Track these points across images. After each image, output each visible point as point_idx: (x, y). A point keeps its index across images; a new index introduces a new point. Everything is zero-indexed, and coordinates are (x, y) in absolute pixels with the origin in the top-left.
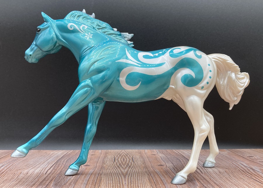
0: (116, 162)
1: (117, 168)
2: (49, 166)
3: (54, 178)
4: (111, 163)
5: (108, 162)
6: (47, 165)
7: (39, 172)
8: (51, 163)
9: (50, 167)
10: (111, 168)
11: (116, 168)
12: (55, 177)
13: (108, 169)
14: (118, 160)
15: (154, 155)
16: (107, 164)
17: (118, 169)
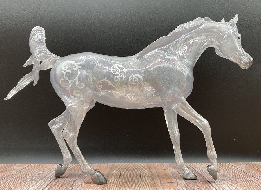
14: (124, 175)
15: (164, 169)
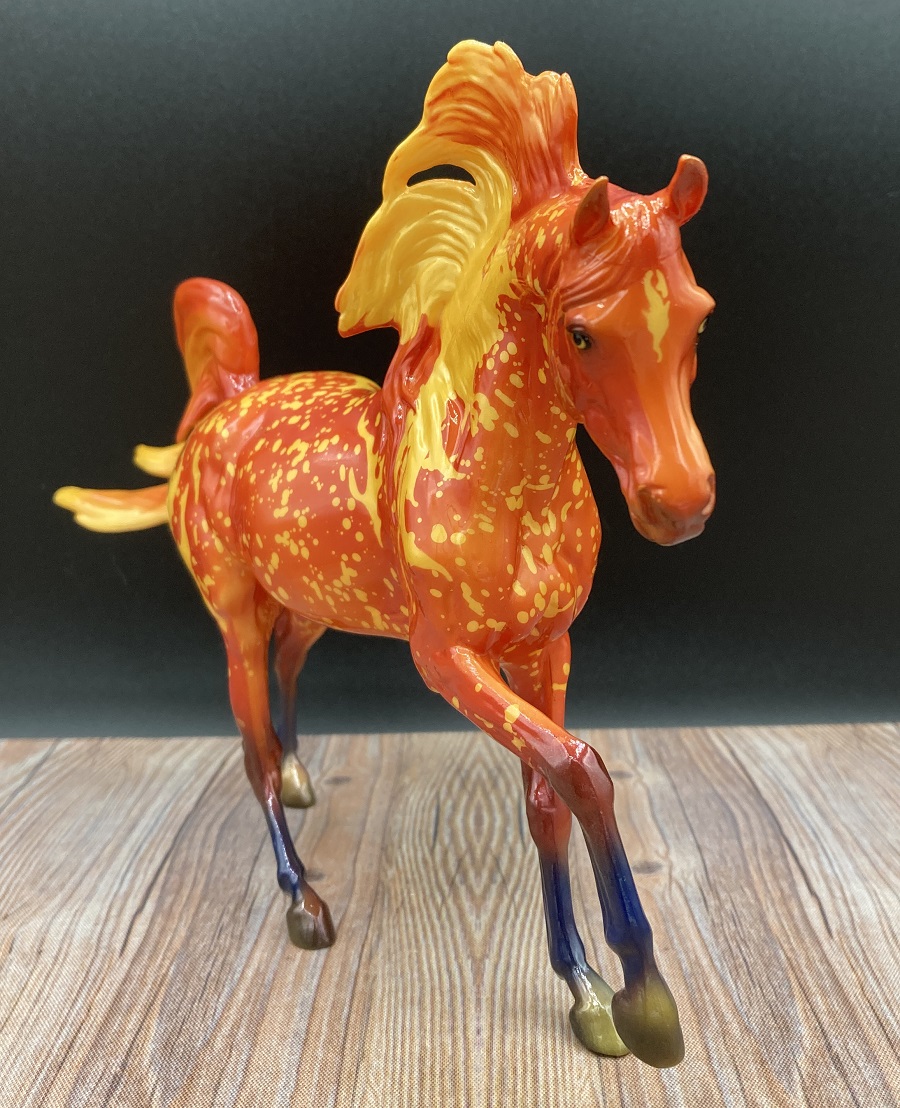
0: (442, 844)
1: (444, 900)
2: (138, 884)
3: (161, 984)
4: (420, 855)
5: (404, 847)
6: (129, 876)
7: (93, 932)
8: (147, 851)
9: (143, 890)
10: (417, 896)
11: (439, 900)
12: (165, 975)
13: (403, 902)
16: (400, 859)
17: (450, 901)
